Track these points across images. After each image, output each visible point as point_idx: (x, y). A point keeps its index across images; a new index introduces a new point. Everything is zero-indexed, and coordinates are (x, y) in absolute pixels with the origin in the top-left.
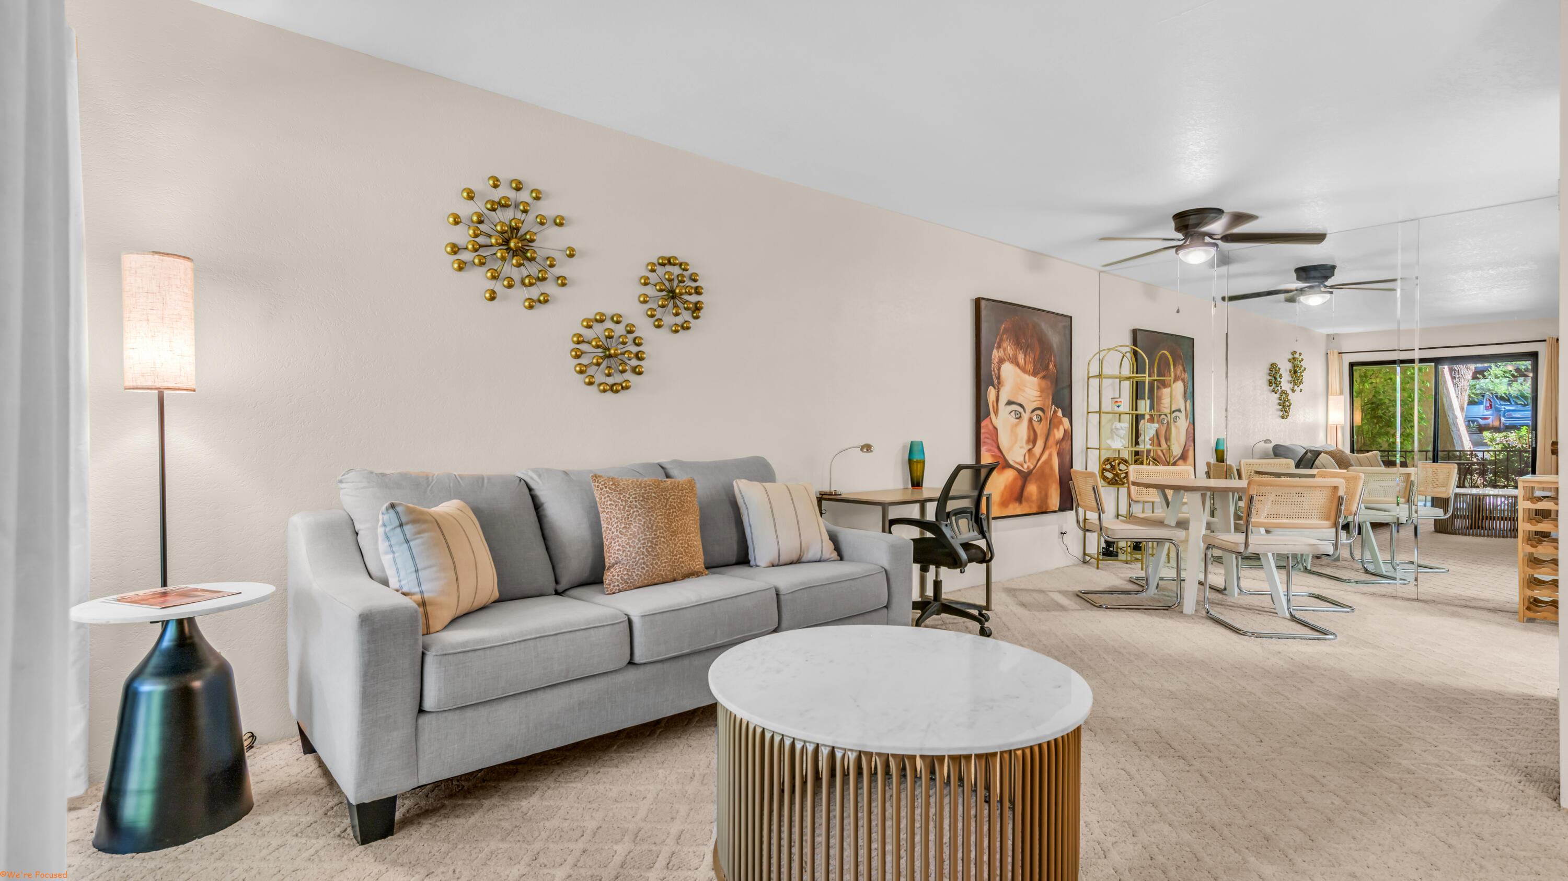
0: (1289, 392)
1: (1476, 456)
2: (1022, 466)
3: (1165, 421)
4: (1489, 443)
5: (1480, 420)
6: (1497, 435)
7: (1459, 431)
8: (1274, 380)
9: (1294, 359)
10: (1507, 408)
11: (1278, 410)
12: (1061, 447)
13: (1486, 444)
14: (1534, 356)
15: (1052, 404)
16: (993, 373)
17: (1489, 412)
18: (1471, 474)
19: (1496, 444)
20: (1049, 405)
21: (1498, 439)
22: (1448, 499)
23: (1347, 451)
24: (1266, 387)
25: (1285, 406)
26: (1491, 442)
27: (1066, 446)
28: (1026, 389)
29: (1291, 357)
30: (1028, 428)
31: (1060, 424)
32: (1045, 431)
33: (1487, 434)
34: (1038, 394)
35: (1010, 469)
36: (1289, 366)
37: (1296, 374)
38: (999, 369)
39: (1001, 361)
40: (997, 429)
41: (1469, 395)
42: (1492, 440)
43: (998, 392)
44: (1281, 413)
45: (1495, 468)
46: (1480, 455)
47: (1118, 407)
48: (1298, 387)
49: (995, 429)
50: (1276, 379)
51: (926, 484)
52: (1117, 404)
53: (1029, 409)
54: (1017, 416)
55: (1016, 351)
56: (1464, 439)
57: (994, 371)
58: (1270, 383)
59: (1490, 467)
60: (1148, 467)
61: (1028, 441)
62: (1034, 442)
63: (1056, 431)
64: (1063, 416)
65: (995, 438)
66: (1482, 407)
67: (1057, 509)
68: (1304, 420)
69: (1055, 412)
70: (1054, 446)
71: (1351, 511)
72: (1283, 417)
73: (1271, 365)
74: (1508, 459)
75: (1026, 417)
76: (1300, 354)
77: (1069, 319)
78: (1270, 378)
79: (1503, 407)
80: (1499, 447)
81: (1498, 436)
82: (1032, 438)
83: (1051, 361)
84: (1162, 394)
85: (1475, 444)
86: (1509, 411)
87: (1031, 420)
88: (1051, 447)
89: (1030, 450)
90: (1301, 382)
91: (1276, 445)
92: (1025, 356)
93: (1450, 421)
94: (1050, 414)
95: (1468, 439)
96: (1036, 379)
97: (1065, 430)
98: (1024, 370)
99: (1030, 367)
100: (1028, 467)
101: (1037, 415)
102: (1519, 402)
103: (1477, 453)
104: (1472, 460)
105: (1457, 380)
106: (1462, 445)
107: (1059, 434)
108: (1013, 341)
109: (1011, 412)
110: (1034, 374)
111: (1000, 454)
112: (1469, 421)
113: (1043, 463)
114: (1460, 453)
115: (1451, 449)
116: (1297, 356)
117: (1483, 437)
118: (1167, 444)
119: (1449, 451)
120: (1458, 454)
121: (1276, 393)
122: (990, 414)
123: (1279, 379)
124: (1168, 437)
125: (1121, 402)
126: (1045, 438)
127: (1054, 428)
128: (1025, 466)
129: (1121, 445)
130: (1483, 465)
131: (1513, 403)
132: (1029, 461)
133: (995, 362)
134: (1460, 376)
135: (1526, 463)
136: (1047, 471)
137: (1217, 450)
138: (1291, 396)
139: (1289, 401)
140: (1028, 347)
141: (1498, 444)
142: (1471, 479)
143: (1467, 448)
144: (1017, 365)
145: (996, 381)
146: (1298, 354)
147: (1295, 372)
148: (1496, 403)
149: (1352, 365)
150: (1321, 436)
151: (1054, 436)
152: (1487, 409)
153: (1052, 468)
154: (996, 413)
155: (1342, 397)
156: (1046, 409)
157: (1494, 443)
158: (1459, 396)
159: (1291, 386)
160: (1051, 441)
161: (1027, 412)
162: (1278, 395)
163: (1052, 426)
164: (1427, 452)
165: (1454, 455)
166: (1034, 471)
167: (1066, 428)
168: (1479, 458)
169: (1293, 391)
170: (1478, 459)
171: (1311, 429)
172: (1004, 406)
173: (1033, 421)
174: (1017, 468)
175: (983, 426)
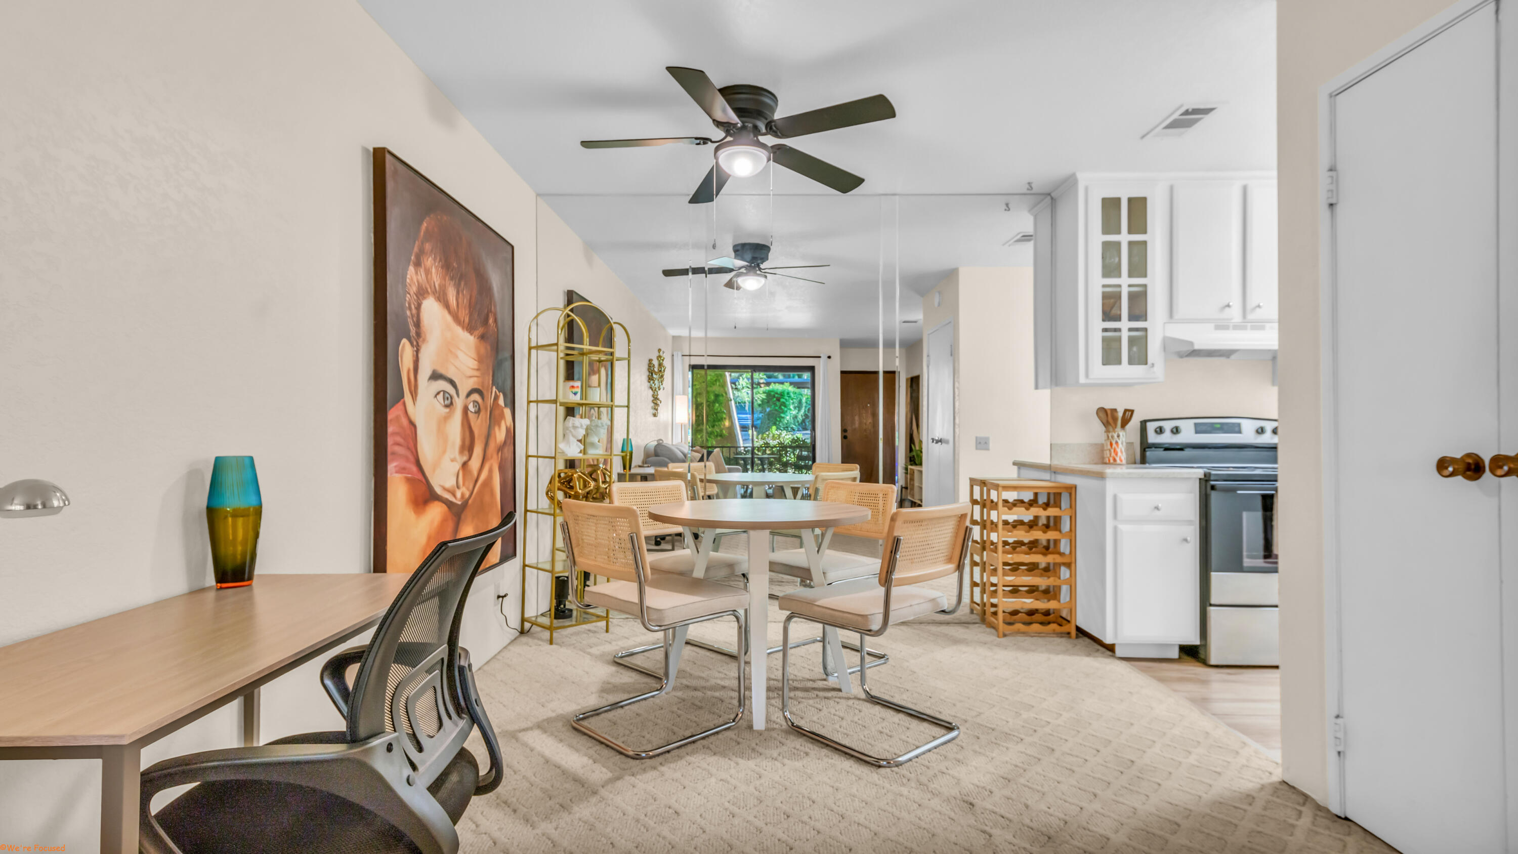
2: (455, 497)
8: (651, 376)
9: (660, 357)
11: (652, 408)
12: (503, 456)
14: (812, 369)
15: (493, 383)
16: (408, 312)
20: (489, 385)
24: (647, 383)
25: (656, 405)
27: (508, 453)
28: (459, 354)
29: (658, 354)
30: (463, 425)
31: (502, 418)
32: (485, 430)
34: (474, 365)
35: (436, 502)
36: (657, 364)
39: (422, 293)
43: (417, 351)
44: (654, 411)
47: (575, 394)
49: (414, 427)
53: (463, 390)
54: (446, 403)
55: (444, 279)
57: (410, 307)
58: (649, 379)
61: (462, 448)
62: (471, 449)
63: (496, 429)
64: (505, 405)
65: (412, 444)
68: (663, 419)
69: (496, 397)
70: (495, 456)
72: (654, 415)
73: (649, 361)
75: (459, 404)
76: (663, 352)
77: (511, 248)
78: (649, 374)
82: (467, 439)
83: (490, 312)
87: (465, 410)
88: (492, 457)
89: (464, 465)
90: (663, 380)
92: (457, 292)
94: (489, 401)
96: (472, 337)
97: (507, 427)
98: (456, 318)
99: (464, 314)
100: (462, 495)
101: (473, 402)
107: (500, 435)
108: (441, 259)
109: (437, 393)
110: (470, 328)
111: (420, 477)
113: (481, 485)
116: (661, 354)
122: (401, 396)
123: (654, 376)
126: (483, 441)
127: (494, 425)
128: (458, 494)
132: (463, 484)
133: (411, 292)
136: (486, 496)
138: (659, 393)
139: (658, 398)
140: (461, 277)
144: (446, 305)
145: (413, 331)
147: (660, 370)
149: (690, 367)
151: (495, 439)
153: (492, 494)
154: (414, 393)
156: (484, 392)
159: (659, 383)
160: (491, 447)
161: (460, 396)
162: (652, 392)
163: (492, 421)
166: (470, 501)
169: (660, 389)
172: (427, 381)
173: (469, 412)
174: (447, 499)
175: (391, 420)
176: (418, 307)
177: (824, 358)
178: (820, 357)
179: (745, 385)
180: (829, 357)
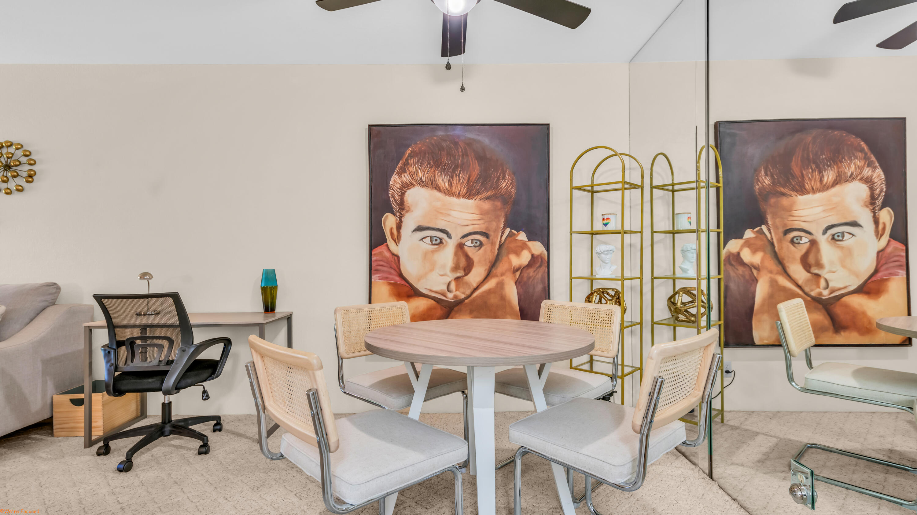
2: (445, 296)
3: (805, 240)
12: (525, 274)
15: (505, 227)
16: (391, 199)
20: (498, 227)
27: (536, 273)
28: (453, 213)
30: (456, 255)
31: (523, 249)
32: (491, 257)
34: (477, 217)
35: (421, 298)
38: (402, 194)
39: (406, 186)
43: (401, 218)
47: (606, 225)
51: (278, 309)
52: (605, 222)
53: (457, 233)
54: (434, 242)
55: (434, 173)
57: (393, 196)
61: (456, 268)
62: (468, 269)
63: (513, 257)
64: (530, 240)
65: (394, 266)
69: (511, 235)
70: (509, 274)
75: (451, 244)
77: (546, 128)
82: (463, 263)
83: (504, 178)
84: (793, 203)
87: (460, 246)
88: (503, 275)
89: (458, 279)
92: (451, 177)
94: (499, 238)
96: (472, 201)
97: (532, 256)
98: (448, 192)
99: (460, 188)
100: (456, 297)
101: (472, 240)
107: (520, 260)
108: (429, 163)
109: (425, 238)
110: (470, 195)
111: (403, 282)
113: (485, 292)
118: (808, 271)
122: (386, 242)
124: (811, 261)
127: (508, 253)
128: (450, 295)
132: (456, 290)
133: (395, 188)
136: (494, 300)
140: (455, 168)
144: (437, 187)
145: (396, 208)
151: (510, 263)
153: (503, 298)
154: (397, 240)
156: (491, 233)
160: (503, 267)
161: (453, 237)
163: (504, 251)
166: (466, 301)
167: (536, 253)
172: (411, 232)
173: (465, 247)
174: (435, 297)
175: (375, 254)
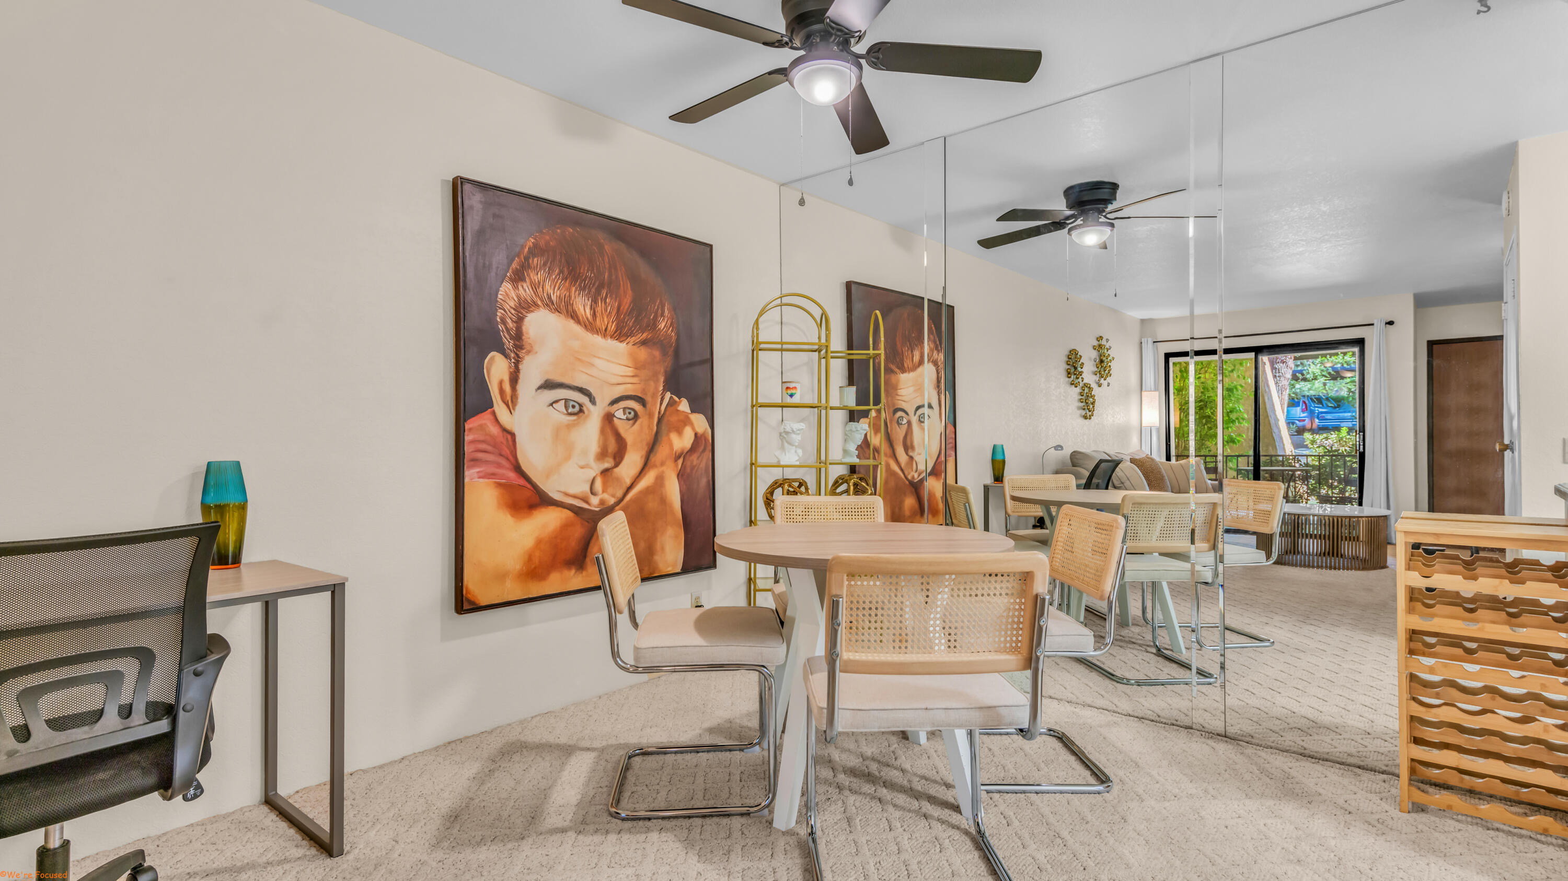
0: (1094, 385)
1: (1299, 460)
2: (587, 502)
3: (905, 421)
4: (1310, 446)
5: (1297, 422)
6: (1317, 437)
7: (1280, 431)
8: (1073, 370)
9: (1100, 346)
10: (1321, 410)
11: (1079, 408)
12: (688, 463)
13: (1306, 446)
14: (1360, 342)
15: (665, 389)
16: (501, 327)
17: (1305, 415)
18: (1295, 481)
19: (1317, 447)
20: (657, 391)
21: (1318, 441)
22: (1272, 535)
23: (1159, 457)
24: (1063, 379)
25: (1087, 404)
26: (1312, 445)
27: (699, 461)
28: (597, 362)
29: (1096, 343)
30: (603, 431)
31: (685, 425)
32: (648, 436)
33: (1307, 436)
34: (629, 371)
35: (551, 508)
36: (1094, 354)
37: (1103, 365)
39: (524, 307)
40: (513, 435)
41: (1289, 395)
42: (1313, 442)
43: (517, 364)
44: (1083, 413)
45: (1319, 474)
46: (1303, 460)
47: (791, 396)
48: (1105, 380)
49: (511, 435)
50: (1076, 368)
52: (790, 392)
53: (604, 397)
54: (571, 410)
55: (569, 290)
56: (1285, 442)
57: (503, 321)
58: (1069, 373)
59: (1313, 473)
60: (817, 498)
61: (602, 455)
62: (619, 456)
63: (674, 437)
64: (693, 411)
65: (506, 451)
66: (1299, 409)
67: (678, 570)
68: (1114, 421)
69: (672, 403)
70: (670, 463)
71: (1103, 591)
72: (1085, 417)
73: (1070, 352)
74: (1332, 464)
75: (595, 414)
76: (1107, 340)
77: (708, 249)
78: (1069, 367)
79: (1317, 409)
80: (1321, 451)
81: (1319, 438)
82: (612, 446)
83: (662, 315)
84: (898, 381)
85: (1297, 446)
86: (1322, 413)
87: (609, 418)
88: (662, 464)
89: (605, 472)
90: (1109, 375)
91: (1074, 452)
92: (595, 301)
93: (1272, 421)
94: (657, 408)
95: (1290, 441)
96: (623, 345)
97: (696, 434)
98: (590, 327)
99: (606, 321)
100: (602, 502)
101: (624, 409)
102: (1330, 405)
103: (1300, 458)
104: (1295, 466)
105: (1278, 378)
106: (1284, 449)
107: (682, 441)
108: (561, 272)
109: (556, 402)
110: (620, 334)
111: (522, 482)
112: (1290, 422)
113: (641, 492)
114: (1283, 459)
115: (1273, 453)
116: (1103, 342)
117: (1304, 439)
118: (907, 454)
119: (1271, 456)
120: (1281, 458)
121: (1076, 387)
122: (492, 406)
123: (1079, 369)
124: (909, 443)
125: (795, 388)
126: (646, 448)
127: (669, 431)
128: (595, 501)
129: (797, 458)
130: (1307, 471)
131: (1325, 405)
132: (603, 492)
133: (508, 308)
134: (1281, 374)
135: (1352, 471)
136: (652, 504)
137: (993, 461)
138: (1096, 391)
139: (1093, 397)
140: (601, 286)
141: (1319, 447)
142: (1295, 488)
143: (1288, 452)
144: (573, 316)
145: (508, 343)
146: (1104, 340)
147: (1102, 361)
148: (1311, 406)
149: (1168, 356)
150: (1135, 440)
151: (671, 445)
152: (1303, 411)
153: (663, 501)
154: (511, 403)
155: (1157, 393)
156: (648, 399)
157: (1315, 446)
158: (1280, 395)
159: (1097, 378)
160: (662, 452)
161: (597, 400)
162: (1078, 390)
163: (664, 427)
164: (1248, 456)
165: (1276, 460)
166: (617, 507)
167: (700, 430)
168: (1302, 463)
169: (1100, 386)
170: (1301, 465)
171: (1122, 432)
172: (534, 391)
173: (615, 419)
174: (571, 505)
175: (470, 429)
176: (520, 320)
177: (1379, 326)
178: (1372, 325)
179: (1318, 372)
180: (1391, 323)
